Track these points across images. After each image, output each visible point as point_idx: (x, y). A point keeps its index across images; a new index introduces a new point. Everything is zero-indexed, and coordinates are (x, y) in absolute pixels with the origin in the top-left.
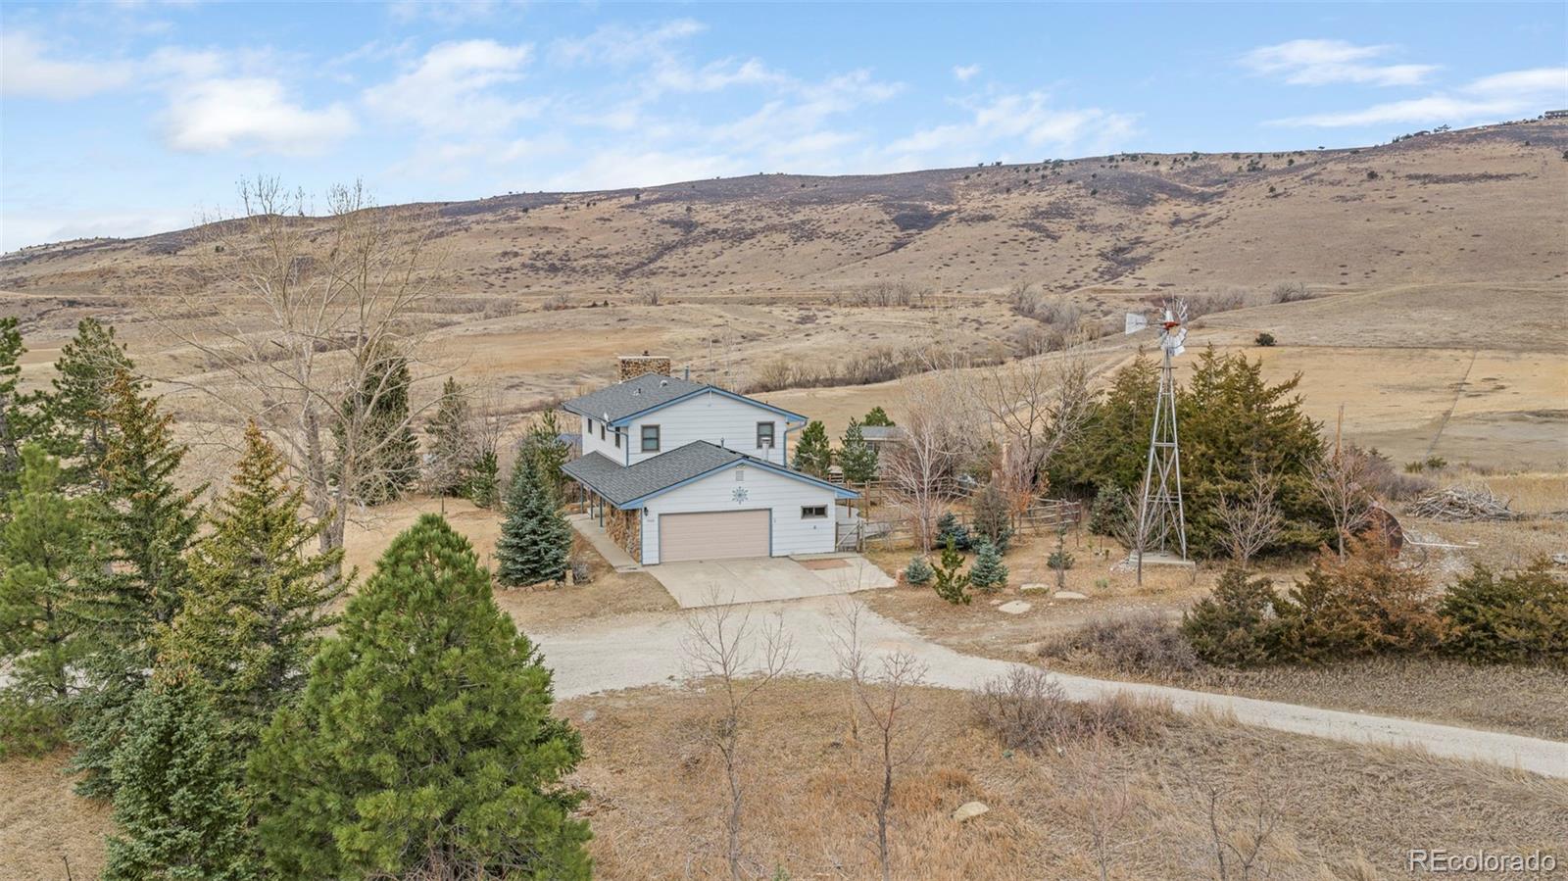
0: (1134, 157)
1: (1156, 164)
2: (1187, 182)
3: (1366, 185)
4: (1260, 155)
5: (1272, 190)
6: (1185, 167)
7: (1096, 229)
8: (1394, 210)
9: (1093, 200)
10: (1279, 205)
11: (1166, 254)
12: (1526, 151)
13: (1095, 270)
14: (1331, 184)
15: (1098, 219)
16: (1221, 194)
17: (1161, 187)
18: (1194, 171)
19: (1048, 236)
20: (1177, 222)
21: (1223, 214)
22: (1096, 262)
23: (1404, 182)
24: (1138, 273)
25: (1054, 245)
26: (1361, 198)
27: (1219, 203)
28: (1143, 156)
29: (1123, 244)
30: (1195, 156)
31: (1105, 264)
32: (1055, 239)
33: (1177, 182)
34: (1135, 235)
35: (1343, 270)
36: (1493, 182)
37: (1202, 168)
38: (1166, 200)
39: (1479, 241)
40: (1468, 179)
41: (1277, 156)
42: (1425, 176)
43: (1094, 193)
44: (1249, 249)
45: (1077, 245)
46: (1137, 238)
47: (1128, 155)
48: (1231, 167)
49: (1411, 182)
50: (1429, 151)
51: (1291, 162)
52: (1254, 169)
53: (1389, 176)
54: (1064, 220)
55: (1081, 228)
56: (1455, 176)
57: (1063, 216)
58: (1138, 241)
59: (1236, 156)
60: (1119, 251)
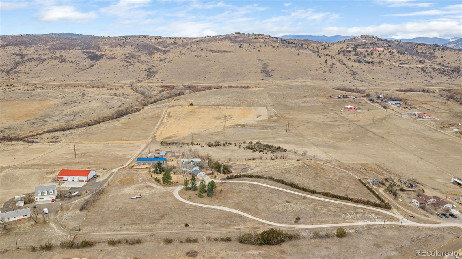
0: (145, 37)
1: (151, 39)
2: (159, 46)
3: (201, 52)
4: (176, 38)
5: (181, 52)
6: (158, 41)
7: (142, 62)
8: (207, 60)
9: (139, 53)
10: (183, 57)
11: (160, 71)
12: (232, 44)
13: (145, 75)
14: (194, 51)
15: (142, 59)
16: (169, 51)
17: (155, 48)
18: (161, 42)
19: (131, 64)
20: (160, 60)
21: (171, 58)
22: (145, 73)
23: (209, 52)
24: (156, 77)
25: (133, 67)
26: (200, 56)
27: (169, 54)
28: (148, 36)
29: (150, 67)
30: (160, 38)
31: (147, 73)
32: (133, 65)
33: (157, 46)
34: (152, 65)
35: (199, 77)
36: (226, 53)
37: (162, 41)
38: (156, 53)
39: (224, 70)
40: (221, 52)
41: (180, 39)
42: (213, 50)
43: (139, 50)
44: (179, 70)
45: (139, 67)
46: (153, 65)
47: (143, 36)
48: (169, 41)
49: (210, 52)
50: (213, 43)
51: (183, 41)
52: (175, 43)
53: (205, 50)
54: (134, 59)
55: (139, 62)
56: (219, 51)
57: (133, 58)
58: (153, 66)
59: (170, 38)
60: (149, 69)
